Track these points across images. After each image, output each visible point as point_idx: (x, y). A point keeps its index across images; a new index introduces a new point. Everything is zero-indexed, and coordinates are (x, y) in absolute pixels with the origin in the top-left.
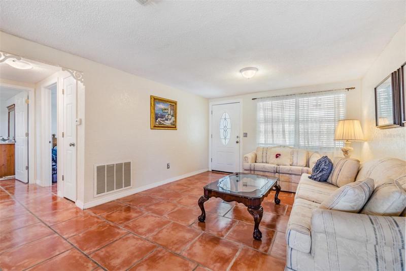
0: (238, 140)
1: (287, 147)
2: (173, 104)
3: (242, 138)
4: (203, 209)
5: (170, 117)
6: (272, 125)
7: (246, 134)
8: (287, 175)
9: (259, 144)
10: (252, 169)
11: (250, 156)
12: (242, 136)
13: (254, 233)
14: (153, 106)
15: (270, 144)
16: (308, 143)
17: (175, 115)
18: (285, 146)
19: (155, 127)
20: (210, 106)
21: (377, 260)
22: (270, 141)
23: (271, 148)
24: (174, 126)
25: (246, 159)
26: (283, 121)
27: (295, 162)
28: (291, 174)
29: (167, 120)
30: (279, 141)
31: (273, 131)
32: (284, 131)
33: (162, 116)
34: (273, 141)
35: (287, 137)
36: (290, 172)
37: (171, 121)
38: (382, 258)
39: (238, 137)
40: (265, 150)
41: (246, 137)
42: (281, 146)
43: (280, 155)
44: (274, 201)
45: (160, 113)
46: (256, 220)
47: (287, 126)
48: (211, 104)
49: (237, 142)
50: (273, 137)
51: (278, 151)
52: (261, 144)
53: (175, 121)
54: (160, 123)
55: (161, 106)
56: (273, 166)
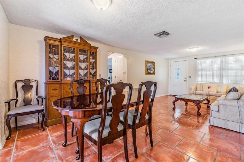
0: (185, 79)
1: (216, 83)
2: (154, 63)
3: (188, 79)
4: (174, 105)
5: (152, 69)
6: (206, 72)
7: (190, 76)
8: (214, 97)
9: (198, 82)
10: (194, 93)
11: (193, 87)
12: (188, 77)
13: (197, 113)
14: (146, 65)
15: (204, 82)
16: (228, 81)
17: (154, 68)
18: (213, 83)
19: (147, 74)
20: (169, 63)
21: (239, 112)
22: (204, 80)
23: (205, 84)
24: (154, 73)
25: (191, 89)
26: (213, 70)
27: (219, 91)
28: (216, 96)
29: (151, 70)
30: (210, 80)
31: (206, 75)
32: (213, 75)
33: (150, 69)
34: (206, 80)
35: (215, 78)
36: (216, 95)
37: (153, 71)
38: (241, 111)
39: (185, 78)
40: (202, 85)
41: (190, 78)
42: (211, 83)
43: (210, 87)
44: (206, 107)
45: (148, 67)
46: (198, 108)
47: (215, 73)
48: (170, 62)
49: (185, 81)
50: (206, 78)
51: (209, 85)
52: (199, 82)
53: (154, 71)
54: (149, 72)
55: (149, 65)
56: (206, 92)
